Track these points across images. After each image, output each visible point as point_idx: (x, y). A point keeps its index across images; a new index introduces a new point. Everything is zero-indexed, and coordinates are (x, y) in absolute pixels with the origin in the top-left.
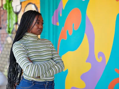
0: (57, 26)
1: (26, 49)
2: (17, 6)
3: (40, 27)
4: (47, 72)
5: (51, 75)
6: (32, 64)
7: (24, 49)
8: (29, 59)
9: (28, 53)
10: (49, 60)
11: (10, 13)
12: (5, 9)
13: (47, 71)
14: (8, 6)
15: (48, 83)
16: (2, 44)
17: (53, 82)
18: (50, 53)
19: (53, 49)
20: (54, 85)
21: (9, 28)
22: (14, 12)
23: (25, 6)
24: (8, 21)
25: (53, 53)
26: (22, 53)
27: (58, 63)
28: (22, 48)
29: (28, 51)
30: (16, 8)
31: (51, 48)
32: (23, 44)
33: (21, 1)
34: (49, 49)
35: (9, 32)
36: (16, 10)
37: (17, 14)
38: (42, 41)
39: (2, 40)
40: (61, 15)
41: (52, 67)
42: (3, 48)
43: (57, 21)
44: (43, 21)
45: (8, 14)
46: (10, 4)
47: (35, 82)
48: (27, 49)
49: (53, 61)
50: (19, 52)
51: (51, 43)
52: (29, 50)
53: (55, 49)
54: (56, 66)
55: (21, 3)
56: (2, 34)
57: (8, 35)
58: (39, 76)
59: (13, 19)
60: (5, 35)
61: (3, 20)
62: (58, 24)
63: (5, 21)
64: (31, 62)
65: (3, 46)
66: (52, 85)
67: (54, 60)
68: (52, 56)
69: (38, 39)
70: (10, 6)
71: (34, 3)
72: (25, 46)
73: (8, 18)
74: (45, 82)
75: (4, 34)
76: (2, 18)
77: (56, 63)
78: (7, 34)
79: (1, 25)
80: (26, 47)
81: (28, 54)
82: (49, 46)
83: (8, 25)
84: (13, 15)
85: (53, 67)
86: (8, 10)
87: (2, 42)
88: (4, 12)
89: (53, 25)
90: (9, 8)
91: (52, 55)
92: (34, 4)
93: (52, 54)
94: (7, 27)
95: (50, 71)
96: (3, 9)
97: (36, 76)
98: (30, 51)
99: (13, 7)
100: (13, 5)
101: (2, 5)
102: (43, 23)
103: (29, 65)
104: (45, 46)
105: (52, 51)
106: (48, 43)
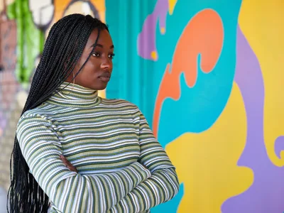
0: (151, 62)
1: (56, 131)
2: (43, 8)
3: (102, 66)
4: (124, 203)
5: (137, 209)
6: (74, 177)
7: (49, 132)
9: (62, 144)
11: (24, 28)
12: (11, 16)
13: (125, 198)
14: (18, 11)
16: (4, 111)
18: (135, 141)
19: (144, 131)
21: (23, 69)
22: (35, 24)
24: (19, 49)
25: (143, 141)
26: (43, 143)
27: (159, 171)
28: (43, 127)
29: (63, 137)
30: (41, 15)
31: (138, 125)
32: (48, 115)
34: (130, 130)
35: (22, 78)
36: (41, 19)
37: (42, 28)
38: (111, 106)
39: (5, 100)
40: (163, 31)
41: (139, 185)
42: (8, 121)
43: (151, 48)
44: (113, 47)
45: (19, 30)
46: (25, 5)
48: (61, 132)
49: (143, 168)
51: (137, 110)
52: (65, 133)
53: (149, 131)
54: (150, 183)
56: (4, 84)
59: (32, 44)
60: (13, 87)
61: (8, 47)
62: (155, 55)
63: (12, 50)
64: (72, 170)
65: (8, 115)
67: (147, 163)
68: (141, 150)
69: (99, 100)
70: (26, 10)
72: (53, 121)
75: (9, 83)
76: (5, 42)
77: (152, 174)
78: (17, 83)
80: (57, 126)
81: (65, 146)
82: (131, 120)
83: (19, 59)
84: (33, 32)
85: (143, 184)
86: (19, 21)
87: (4, 106)
88: (10, 27)
89: (141, 59)
90: (23, 16)
91: (138, 147)
92: (89, 2)
93: (141, 146)
94: (18, 66)
95: (134, 198)
96: (8, 19)
98: (68, 138)
99: (31, 13)
101: (5, 7)
102: (112, 55)
103: (65, 180)
104: (119, 120)
105: (140, 135)
106: (129, 112)
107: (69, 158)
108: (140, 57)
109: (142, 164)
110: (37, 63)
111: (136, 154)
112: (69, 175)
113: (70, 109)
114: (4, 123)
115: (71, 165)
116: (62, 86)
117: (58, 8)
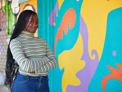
0: (53, 26)
1: (22, 46)
2: (16, 8)
4: (42, 68)
5: (45, 70)
6: (28, 60)
7: (20, 46)
8: (25, 56)
10: (43, 57)
11: (9, 15)
12: (4, 11)
14: (7, 9)
15: (42, 78)
16: (2, 46)
17: (47, 77)
18: (45, 50)
20: (48, 80)
21: (9, 30)
22: (13, 13)
23: (24, 7)
24: (7, 23)
25: (47, 50)
26: (19, 49)
27: (52, 59)
28: (18, 45)
29: (24, 48)
30: (15, 10)
31: (46, 45)
32: (19, 41)
33: (19, 3)
34: (43, 47)
35: (8, 33)
36: (15, 12)
37: (16, 15)
38: (37, 39)
39: (2, 42)
40: (57, 15)
42: (3, 49)
43: (53, 22)
44: (38, 20)
45: (7, 16)
46: (9, 6)
47: (30, 77)
48: (23, 46)
49: (47, 58)
50: (16, 48)
51: (45, 41)
54: (49, 63)
55: (19, 5)
56: (1, 36)
57: (7, 36)
58: (34, 71)
59: (12, 21)
61: (3, 22)
62: (54, 24)
63: (5, 23)
66: (46, 79)
67: (49, 57)
68: (46, 53)
70: (10, 8)
71: (31, 4)
73: (7, 20)
74: (39, 77)
75: (3, 35)
76: (2, 20)
79: (1, 27)
80: (22, 44)
81: (24, 51)
82: (43, 44)
83: (7, 26)
84: (12, 16)
85: (47, 63)
86: (7, 12)
87: (2, 44)
88: (4, 14)
89: (50, 25)
90: (9, 10)
91: (46, 52)
92: (32, 6)
94: (7, 29)
95: (44, 67)
96: (3, 11)
97: (32, 71)
98: (26, 48)
99: (12, 9)
100: (12, 7)
101: (2, 7)
103: (25, 61)
104: (40, 44)
105: (46, 48)
106: (43, 41)
107: (26, 54)
108: (49, 25)
109: (47, 57)
110: (14, 28)
111: (45, 54)
112: (26, 59)
113: (25, 39)
114: (2, 50)
115: (26, 56)
116: (22, 32)
117: (21, 8)
